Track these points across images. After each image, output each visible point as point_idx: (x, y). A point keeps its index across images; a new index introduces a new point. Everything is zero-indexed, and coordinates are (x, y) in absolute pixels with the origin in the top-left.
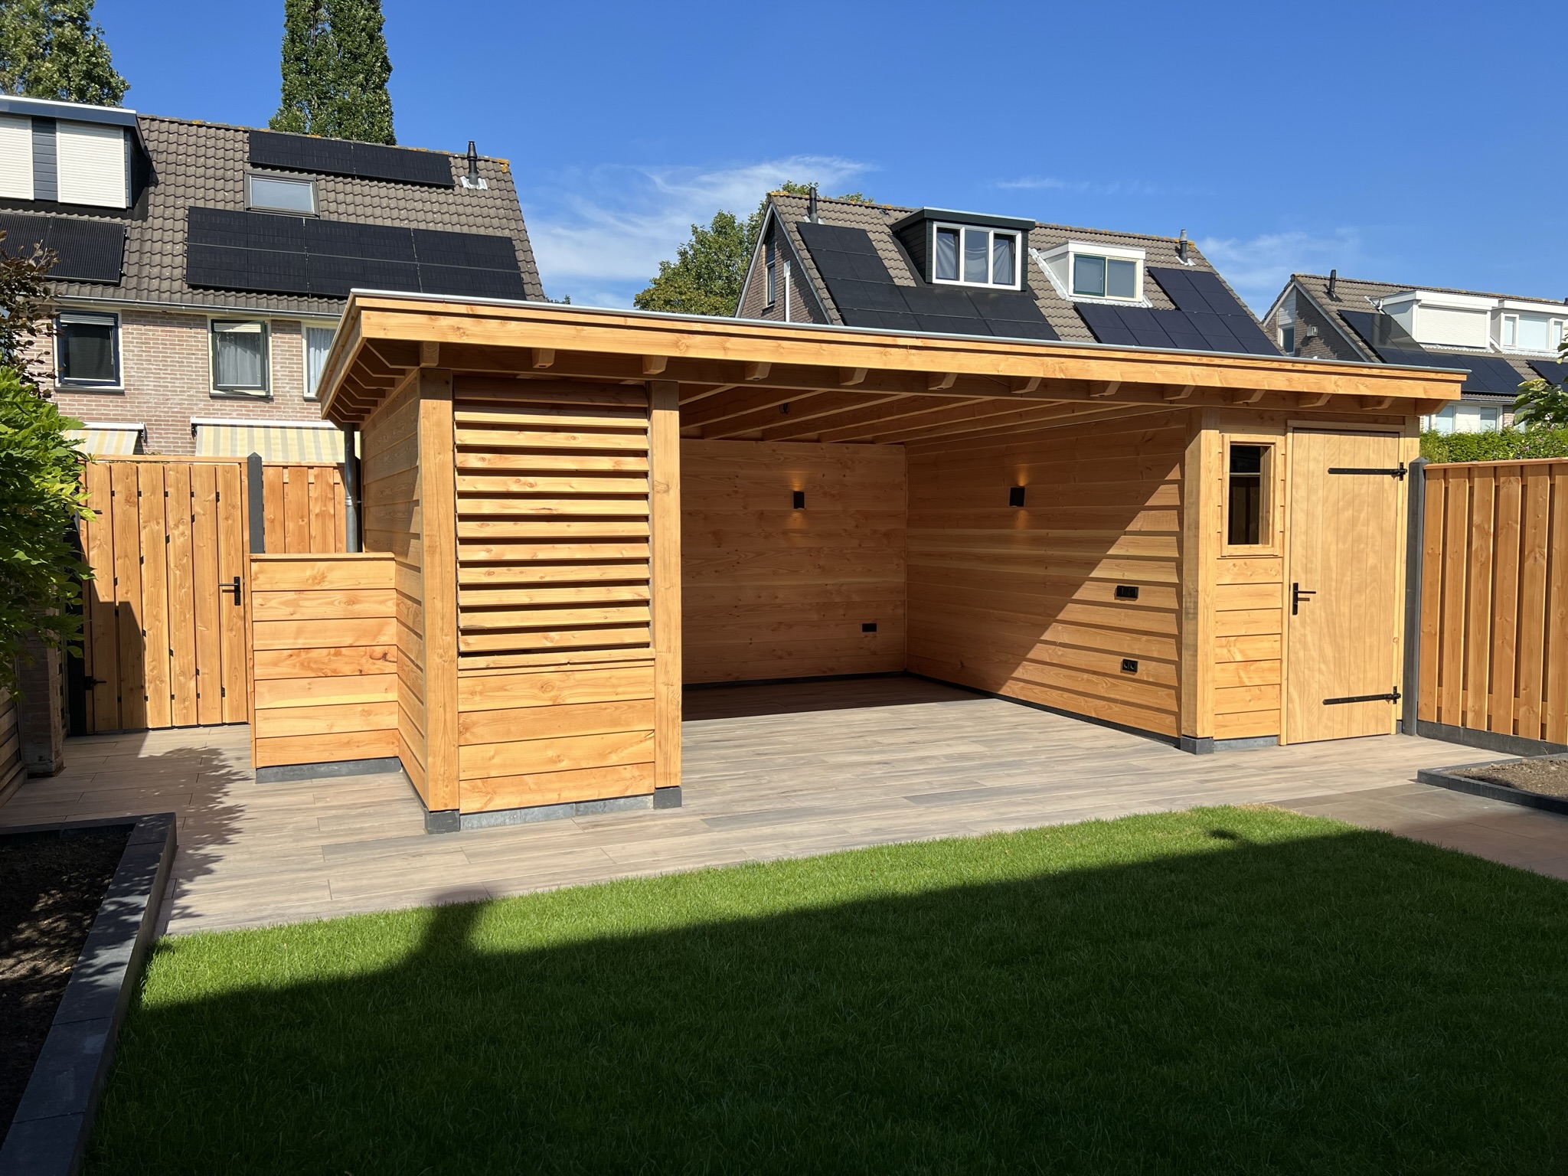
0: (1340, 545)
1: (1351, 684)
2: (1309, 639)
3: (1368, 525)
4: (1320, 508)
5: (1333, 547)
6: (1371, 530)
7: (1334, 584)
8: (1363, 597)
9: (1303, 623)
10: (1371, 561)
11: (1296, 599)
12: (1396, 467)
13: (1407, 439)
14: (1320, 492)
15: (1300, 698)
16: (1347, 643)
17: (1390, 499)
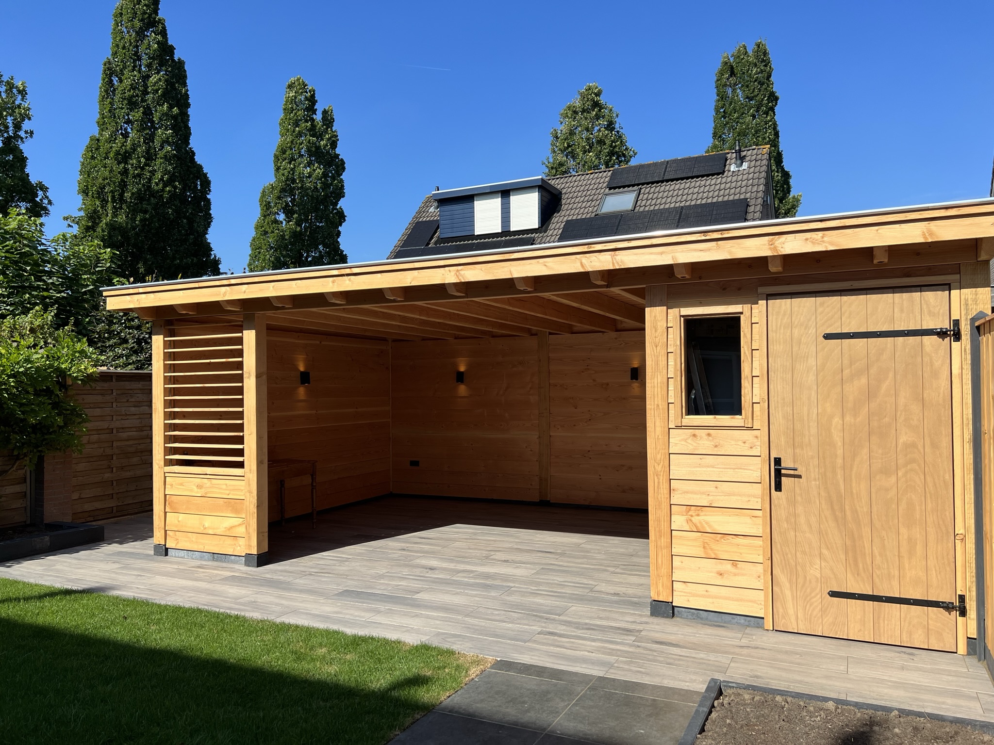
0: (848, 418)
1: (876, 580)
2: (802, 520)
3: (896, 395)
4: (812, 377)
5: (837, 420)
6: (902, 401)
7: (840, 461)
8: (893, 479)
9: (792, 502)
10: (903, 439)
11: (778, 474)
12: (946, 325)
13: (964, 291)
14: (812, 362)
15: (790, 582)
16: (866, 531)
17: (937, 364)
